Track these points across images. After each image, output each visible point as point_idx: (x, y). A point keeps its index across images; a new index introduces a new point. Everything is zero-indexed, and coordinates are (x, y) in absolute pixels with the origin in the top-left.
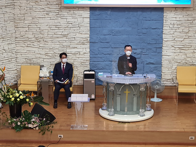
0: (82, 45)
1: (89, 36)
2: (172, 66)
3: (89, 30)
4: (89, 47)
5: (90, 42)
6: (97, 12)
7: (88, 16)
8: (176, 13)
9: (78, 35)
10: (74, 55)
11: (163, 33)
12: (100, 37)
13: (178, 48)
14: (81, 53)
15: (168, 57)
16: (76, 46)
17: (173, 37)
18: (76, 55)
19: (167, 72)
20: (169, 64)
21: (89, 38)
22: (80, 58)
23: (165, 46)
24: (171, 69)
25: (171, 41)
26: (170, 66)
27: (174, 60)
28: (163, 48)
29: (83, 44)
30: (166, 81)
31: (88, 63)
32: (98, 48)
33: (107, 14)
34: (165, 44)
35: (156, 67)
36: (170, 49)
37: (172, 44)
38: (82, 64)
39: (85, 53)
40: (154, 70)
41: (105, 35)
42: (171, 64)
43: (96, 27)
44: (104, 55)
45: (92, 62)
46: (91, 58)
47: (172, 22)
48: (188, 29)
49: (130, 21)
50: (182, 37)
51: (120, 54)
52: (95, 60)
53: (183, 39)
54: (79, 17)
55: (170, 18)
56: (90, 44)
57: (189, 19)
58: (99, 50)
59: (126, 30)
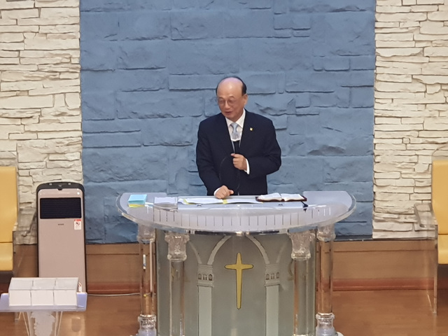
0: (48, 83)
1: (75, 43)
2: (415, 159)
3: (77, 20)
4: (78, 89)
5: (82, 70)
9: (32, 41)
10: (19, 122)
11: (377, 25)
12: (120, 47)
13: (438, 88)
14: (48, 114)
15: (396, 125)
16: (23, 86)
17: (416, 41)
18: (24, 122)
19: (394, 182)
20: (402, 153)
21: (76, 55)
22: (41, 136)
23: (387, 78)
24: (411, 171)
25: (410, 59)
26: (407, 159)
27: (422, 134)
28: (378, 86)
29: (54, 76)
30: (393, 220)
31: (77, 156)
32: (115, 94)
34: (383, 71)
35: (351, 164)
36: (405, 90)
37: (415, 69)
38: (52, 157)
39: (62, 114)
40: (343, 176)
41: (144, 39)
42: (413, 153)
43: (108, 6)
44: (141, 118)
45: (92, 150)
46: (85, 135)
51: (206, 116)
52: (104, 140)
56: (80, 78)
58: (119, 99)
59: (229, 19)
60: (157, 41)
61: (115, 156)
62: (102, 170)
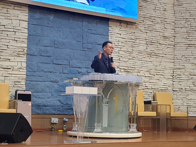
1: (26, 45)
3: (27, 38)
4: (26, 61)
5: (27, 54)
6: (38, 15)
7: (26, 18)
8: (121, 29)
9: (12, 43)
10: (6, 70)
12: (40, 48)
13: (123, 70)
14: (16, 68)
17: (118, 56)
21: (26, 49)
22: (13, 75)
25: (117, 61)
29: (18, 55)
31: (24, 83)
32: (37, 63)
33: (49, 20)
37: (118, 64)
38: (16, 83)
39: (21, 68)
43: (36, 35)
44: (45, 72)
45: (29, 82)
46: (27, 76)
47: (117, 39)
48: (132, 49)
49: (74, 32)
50: (126, 57)
51: (63, 73)
52: (33, 78)
53: (127, 60)
54: (14, 18)
55: (115, 34)
56: (26, 57)
57: (133, 37)
58: (38, 65)
59: (71, 43)
60: (50, 48)
61: (36, 84)
62: (32, 89)
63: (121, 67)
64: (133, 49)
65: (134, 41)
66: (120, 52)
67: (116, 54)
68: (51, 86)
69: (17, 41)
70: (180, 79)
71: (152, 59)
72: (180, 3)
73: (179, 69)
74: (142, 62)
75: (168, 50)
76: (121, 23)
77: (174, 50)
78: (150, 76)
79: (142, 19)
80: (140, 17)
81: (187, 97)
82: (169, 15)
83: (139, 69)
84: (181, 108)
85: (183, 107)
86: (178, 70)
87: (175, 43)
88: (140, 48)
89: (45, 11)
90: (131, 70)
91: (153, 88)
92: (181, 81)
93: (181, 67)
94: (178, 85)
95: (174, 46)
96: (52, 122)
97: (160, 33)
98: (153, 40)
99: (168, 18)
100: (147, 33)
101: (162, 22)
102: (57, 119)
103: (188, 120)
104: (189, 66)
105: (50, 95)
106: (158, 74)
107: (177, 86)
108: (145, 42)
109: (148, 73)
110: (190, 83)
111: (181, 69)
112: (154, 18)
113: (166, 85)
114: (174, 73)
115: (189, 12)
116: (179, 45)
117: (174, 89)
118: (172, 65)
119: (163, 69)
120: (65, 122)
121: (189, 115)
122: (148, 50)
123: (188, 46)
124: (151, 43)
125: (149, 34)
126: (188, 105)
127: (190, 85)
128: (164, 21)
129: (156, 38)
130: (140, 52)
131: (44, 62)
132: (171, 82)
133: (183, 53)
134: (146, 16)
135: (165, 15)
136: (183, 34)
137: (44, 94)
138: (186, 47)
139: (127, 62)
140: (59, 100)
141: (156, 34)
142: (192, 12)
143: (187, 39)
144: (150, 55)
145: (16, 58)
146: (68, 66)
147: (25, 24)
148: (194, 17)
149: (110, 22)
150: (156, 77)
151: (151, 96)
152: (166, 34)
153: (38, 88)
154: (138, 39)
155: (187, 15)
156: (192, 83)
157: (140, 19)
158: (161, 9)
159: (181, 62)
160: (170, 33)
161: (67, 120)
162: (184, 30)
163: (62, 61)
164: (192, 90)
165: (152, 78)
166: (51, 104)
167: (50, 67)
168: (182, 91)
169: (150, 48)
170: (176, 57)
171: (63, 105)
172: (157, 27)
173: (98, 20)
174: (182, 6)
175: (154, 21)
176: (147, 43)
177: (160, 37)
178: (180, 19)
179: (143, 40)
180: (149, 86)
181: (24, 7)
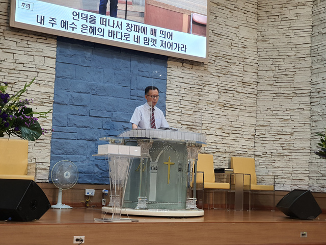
1: (52, 90)
3: (54, 80)
4: (52, 111)
5: (54, 103)
6: (69, 51)
7: (54, 54)
8: (183, 71)
11: (167, 99)
12: (71, 95)
13: (186, 126)
17: (179, 107)
21: (53, 95)
23: (169, 120)
25: (177, 114)
29: (42, 104)
31: (49, 141)
32: (67, 115)
33: (85, 57)
37: (178, 118)
38: (38, 141)
39: (45, 121)
41: (81, 92)
43: (67, 76)
44: (78, 127)
45: (57, 140)
46: (53, 132)
47: (179, 84)
48: (198, 98)
49: (119, 74)
50: (191, 109)
51: (103, 129)
52: (61, 135)
53: (192, 113)
54: (37, 54)
55: (175, 77)
56: (53, 106)
57: (200, 82)
58: (69, 117)
59: (114, 89)
60: (86, 94)
61: (65, 142)
62: (59, 149)
63: (183, 123)
64: (200, 98)
65: (202, 87)
66: (183, 102)
67: (177, 105)
68: (86, 146)
69: (40, 84)
70: (264, 139)
71: (226, 112)
72: (266, 37)
73: (263, 126)
74: (212, 115)
75: (249, 100)
76: (184, 64)
77: (256, 101)
78: (224, 134)
79: (214, 58)
80: (210, 56)
81: (273, 164)
82: (250, 54)
83: (207, 125)
84: (265, 179)
85: (267, 177)
86: (261, 128)
87: (258, 92)
88: (209, 96)
89: (79, 45)
90: (198, 126)
91: (227, 151)
92: (265, 142)
93: (266, 123)
94: (262, 148)
95: (257, 95)
96: (87, 194)
97: (238, 77)
98: (228, 86)
99: (249, 58)
100: (220, 78)
101: (241, 63)
102: (93, 191)
103: (274, 195)
104: (276, 122)
105: (85, 157)
106: (233, 132)
107: (260, 149)
108: (216, 90)
109: (220, 131)
110: (277, 145)
111: (265, 126)
112: (230, 57)
113: (245, 147)
114: (255, 132)
115: (278, 49)
116: (264, 94)
117: (255, 153)
118: (253, 121)
119: (241, 126)
120: (104, 195)
121: (276, 188)
122: (220, 100)
123: (275, 95)
124: (225, 91)
125: (223, 79)
126: (274, 174)
127: (277, 148)
128: (243, 61)
129: (233, 84)
130: (210, 103)
131: (77, 113)
132: (252, 144)
133: (269, 105)
134: (219, 55)
135: (244, 54)
136: (269, 79)
137: (77, 156)
138: (273, 97)
139: (192, 116)
140: (97, 165)
141: (233, 79)
142: (281, 50)
143: (274, 86)
144: (224, 106)
145: (38, 107)
146: (111, 120)
147: (52, 63)
148: (283, 57)
149: (168, 62)
150: (232, 136)
151: (224, 162)
152: (247, 80)
153: (68, 148)
154: (208, 86)
155: (274, 55)
156: (280, 145)
157: (211, 58)
158: (240, 46)
159: (265, 117)
160: (251, 78)
161: (107, 192)
162: (271, 74)
163: (102, 112)
164: (279, 155)
165: (226, 138)
166: (86, 170)
167: (85, 120)
168: (266, 155)
169: (224, 98)
170: (259, 109)
171: (101, 171)
172: (234, 69)
173: (152, 59)
174: (268, 42)
175: (229, 61)
176: (220, 90)
177: (238, 82)
178: (265, 60)
179: (215, 86)
180: (222, 148)
181: (51, 39)
